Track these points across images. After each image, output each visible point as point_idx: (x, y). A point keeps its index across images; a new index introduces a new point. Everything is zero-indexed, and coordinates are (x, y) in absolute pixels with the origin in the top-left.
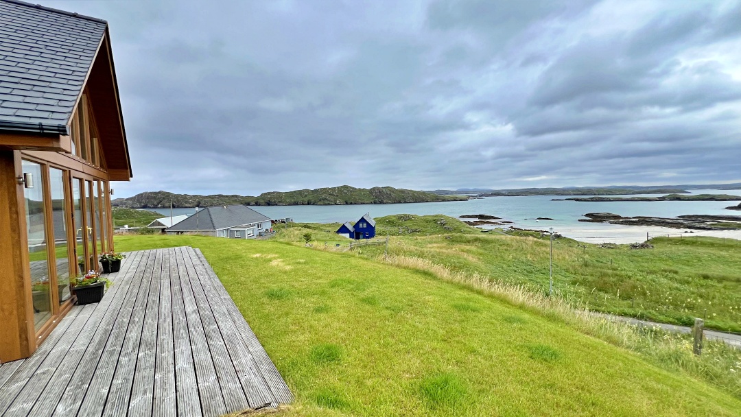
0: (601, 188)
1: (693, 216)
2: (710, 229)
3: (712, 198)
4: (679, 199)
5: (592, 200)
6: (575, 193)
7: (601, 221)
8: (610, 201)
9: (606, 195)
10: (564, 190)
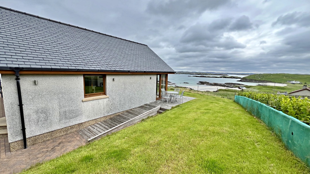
0: (204, 73)
1: (229, 83)
2: (232, 87)
3: (234, 78)
4: (225, 77)
5: (201, 77)
6: (196, 74)
7: (203, 84)
8: (206, 77)
9: (205, 75)
10: (192, 72)
